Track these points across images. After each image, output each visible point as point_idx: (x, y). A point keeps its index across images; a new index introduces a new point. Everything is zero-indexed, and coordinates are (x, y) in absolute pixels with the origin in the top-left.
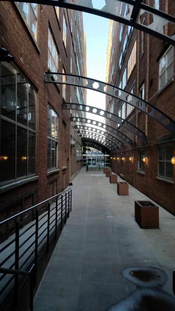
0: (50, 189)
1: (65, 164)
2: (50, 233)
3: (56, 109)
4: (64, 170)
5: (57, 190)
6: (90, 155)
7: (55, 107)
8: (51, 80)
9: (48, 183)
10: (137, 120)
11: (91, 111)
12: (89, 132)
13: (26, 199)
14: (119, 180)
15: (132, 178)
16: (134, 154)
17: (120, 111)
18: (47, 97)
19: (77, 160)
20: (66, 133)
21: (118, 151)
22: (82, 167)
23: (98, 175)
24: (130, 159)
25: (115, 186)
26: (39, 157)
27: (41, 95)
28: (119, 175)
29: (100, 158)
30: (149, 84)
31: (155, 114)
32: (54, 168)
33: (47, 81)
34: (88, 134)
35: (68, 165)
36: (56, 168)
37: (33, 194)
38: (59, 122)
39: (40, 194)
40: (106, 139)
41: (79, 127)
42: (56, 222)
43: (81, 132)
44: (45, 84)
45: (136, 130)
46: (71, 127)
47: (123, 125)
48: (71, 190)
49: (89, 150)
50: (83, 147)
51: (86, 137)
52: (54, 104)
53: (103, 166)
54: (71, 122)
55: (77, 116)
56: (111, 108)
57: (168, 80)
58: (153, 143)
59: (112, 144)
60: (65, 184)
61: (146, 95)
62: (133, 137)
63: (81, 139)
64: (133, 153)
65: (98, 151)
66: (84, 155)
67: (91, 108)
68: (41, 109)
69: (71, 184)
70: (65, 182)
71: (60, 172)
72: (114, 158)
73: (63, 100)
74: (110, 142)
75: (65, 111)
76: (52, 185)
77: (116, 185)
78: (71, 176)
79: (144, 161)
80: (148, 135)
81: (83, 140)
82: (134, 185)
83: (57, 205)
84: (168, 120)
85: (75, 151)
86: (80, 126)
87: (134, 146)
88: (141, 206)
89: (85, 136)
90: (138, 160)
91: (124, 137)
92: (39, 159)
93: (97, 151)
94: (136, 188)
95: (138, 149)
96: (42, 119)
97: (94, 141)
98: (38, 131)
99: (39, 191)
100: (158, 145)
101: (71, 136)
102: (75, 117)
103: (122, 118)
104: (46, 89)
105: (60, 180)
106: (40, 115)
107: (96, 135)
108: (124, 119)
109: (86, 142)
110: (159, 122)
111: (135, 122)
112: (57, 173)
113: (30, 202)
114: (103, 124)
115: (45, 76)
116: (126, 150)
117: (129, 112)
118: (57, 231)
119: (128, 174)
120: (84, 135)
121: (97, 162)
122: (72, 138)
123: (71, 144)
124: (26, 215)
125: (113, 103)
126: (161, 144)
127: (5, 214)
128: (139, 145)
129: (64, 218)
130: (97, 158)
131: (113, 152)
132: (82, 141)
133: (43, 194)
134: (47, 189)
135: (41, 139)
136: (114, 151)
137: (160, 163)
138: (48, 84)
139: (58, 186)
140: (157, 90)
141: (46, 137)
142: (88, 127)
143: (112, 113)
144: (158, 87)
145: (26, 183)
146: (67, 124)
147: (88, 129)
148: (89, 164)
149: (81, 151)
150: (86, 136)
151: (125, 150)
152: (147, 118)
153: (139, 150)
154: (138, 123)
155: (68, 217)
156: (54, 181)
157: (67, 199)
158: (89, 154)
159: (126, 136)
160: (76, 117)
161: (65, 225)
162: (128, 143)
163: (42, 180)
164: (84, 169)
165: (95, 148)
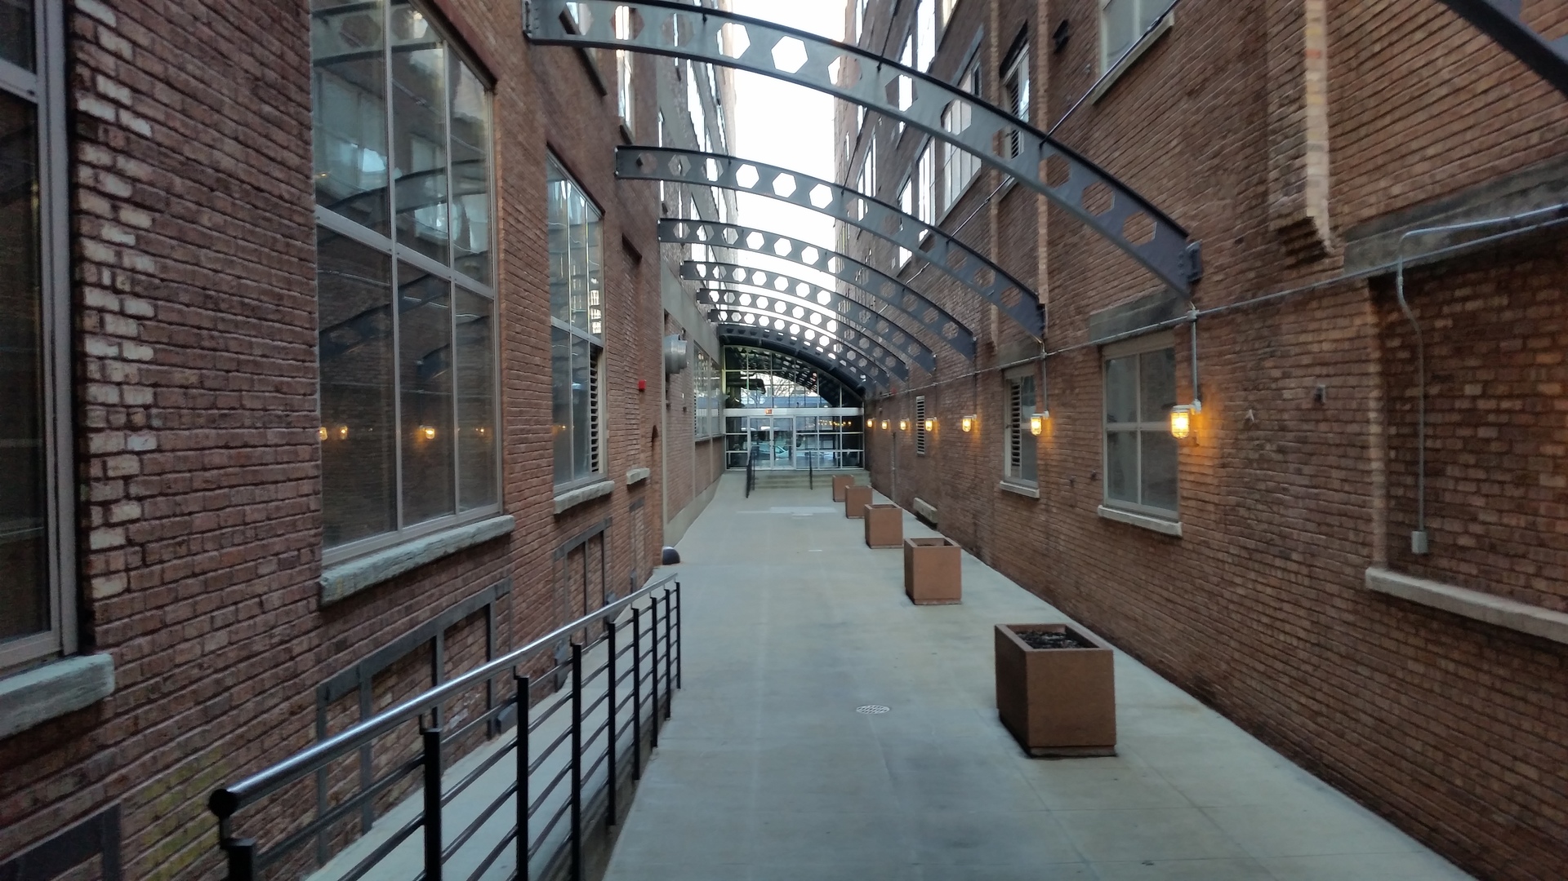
0: (572, 581)
1: (642, 456)
2: (586, 793)
3: (587, 181)
4: (637, 486)
5: (607, 586)
6: (761, 412)
7: (584, 169)
8: (558, 33)
9: (562, 549)
10: (993, 226)
11: (764, 187)
12: (754, 297)
13: (452, 631)
14: (913, 530)
15: (975, 517)
16: (980, 399)
17: (910, 185)
18: (541, 118)
19: (700, 437)
20: (643, 298)
21: (902, 387)
22: (722, 472)
23: (804, 511)
24: (966, 424)
25: (895, 559)
26: (511, 423)
27: (513, 105)
28: (909, 506)
29: (810, 427)
30: (1049, 45)
31: (1086, 193)
32: (585, 478)
33: (538, 34)
34: (753, 305)
35: (653, 463)
36: (596, 477)
37: (488, 606)
38: (606, 246)
39: (524, 605)
40: (843, 327)
41: (702, 270)
42: (612, 739)
43: (715, 296)
44: (529, 48)
45: (992, 275)
46: (665, 272)
47: (929, 254)
48: (678, 585)
49: (758, 385)
50: (724, 372)
51: (742, 321)
52: (578, 155)
53: (827, 465)
54: (666, 247)
55: (694, 216)
56: (863, 171)
57: (1144, 23)
58: (1077, 340)
59: (869, 351)
60: (645, 557)
61: (1037, 103)
62: (978, 316)
63: (714, 330)
64: (975, 395)
65: (801, 392)
66: (733, 412)
67: (768, 173)
68: (512, 180)
69: (672, 558)
70: (640, 545)
71: (614, 497)
72: (884, 425)
73: (623, 131)
74: (864, 343)
75: (634, 190)
76: (581, 560)
77: (898, 555)
78: (670, 519)
79: (1035, 433)
80: (1052, 301)
81: (726, 335)
82: (986, 551)
83: (612, 656)
84: (1151, 224)
85: (689, 394)
86: (710, 266)
87: (979, 362)
88: (1025, 647)
89: (736, 317)
90: (1003, 427)
91: (931, 315)
92: (514, 433)
93: (794, 392)
94: (995, 565)
95: (1003, 370)
96: (520, 227)
97: (780, 338)
98: (503, 291)
99: (514, 592)
100: (1100, 348)
101: (666, 315)
102: (683, 221)
103: (921, 219)
104: (537, 77)
105: (614, 537)
106: (509, 209)
107: (790, 307)
108: (927, 222)
109: (740, 349)
110: (1104, 234)
111: (983, 239)
112: (605, 499)
113: (474, 648)
114: (825, 255)
115: (528, 11)
116: (944, 380)
117: (954, 191)
118: (617, 786)
119: (955, 497)
120: (730, 312)
121: (798, 445)
122: (670, 325)
123: (668, 360)
124: (456, 709)
125: (871, 148)
126: (1118, 342)
127: (354, 708)
128: (1008, 353)
129: (648, 719)
130: (799, 425)
131: (874, 394)
132: (722, 341)
133: (536, 609)
134: (554, 581)
135: (518, 328)
136: (880, 388)
137: (1113, 437)
138: (544, 48)
139: (607, 567)
140: (1091, 75)
141: (542, 322)
142: (750, 272)
143: (868, 194)
144: (1095, 62)
145: (451, 550)
146: (647, 254)
147: (748, 281)
148: (757, 455)
149: (717, 392)
150: (743, 314)
151: (934, 379)
152: (1043, 219)
153: (1009, 375)
154: (1002, 244)
155: (667, 715)
156: (591, 540)
157: (661, 629)
158: (757, 406)
159: (942, 312)
160: (686, 221)
161: (652, 757)
162: (953, 342)
163: (529, 538)
164: (734, 480)
165: (786, 376)
